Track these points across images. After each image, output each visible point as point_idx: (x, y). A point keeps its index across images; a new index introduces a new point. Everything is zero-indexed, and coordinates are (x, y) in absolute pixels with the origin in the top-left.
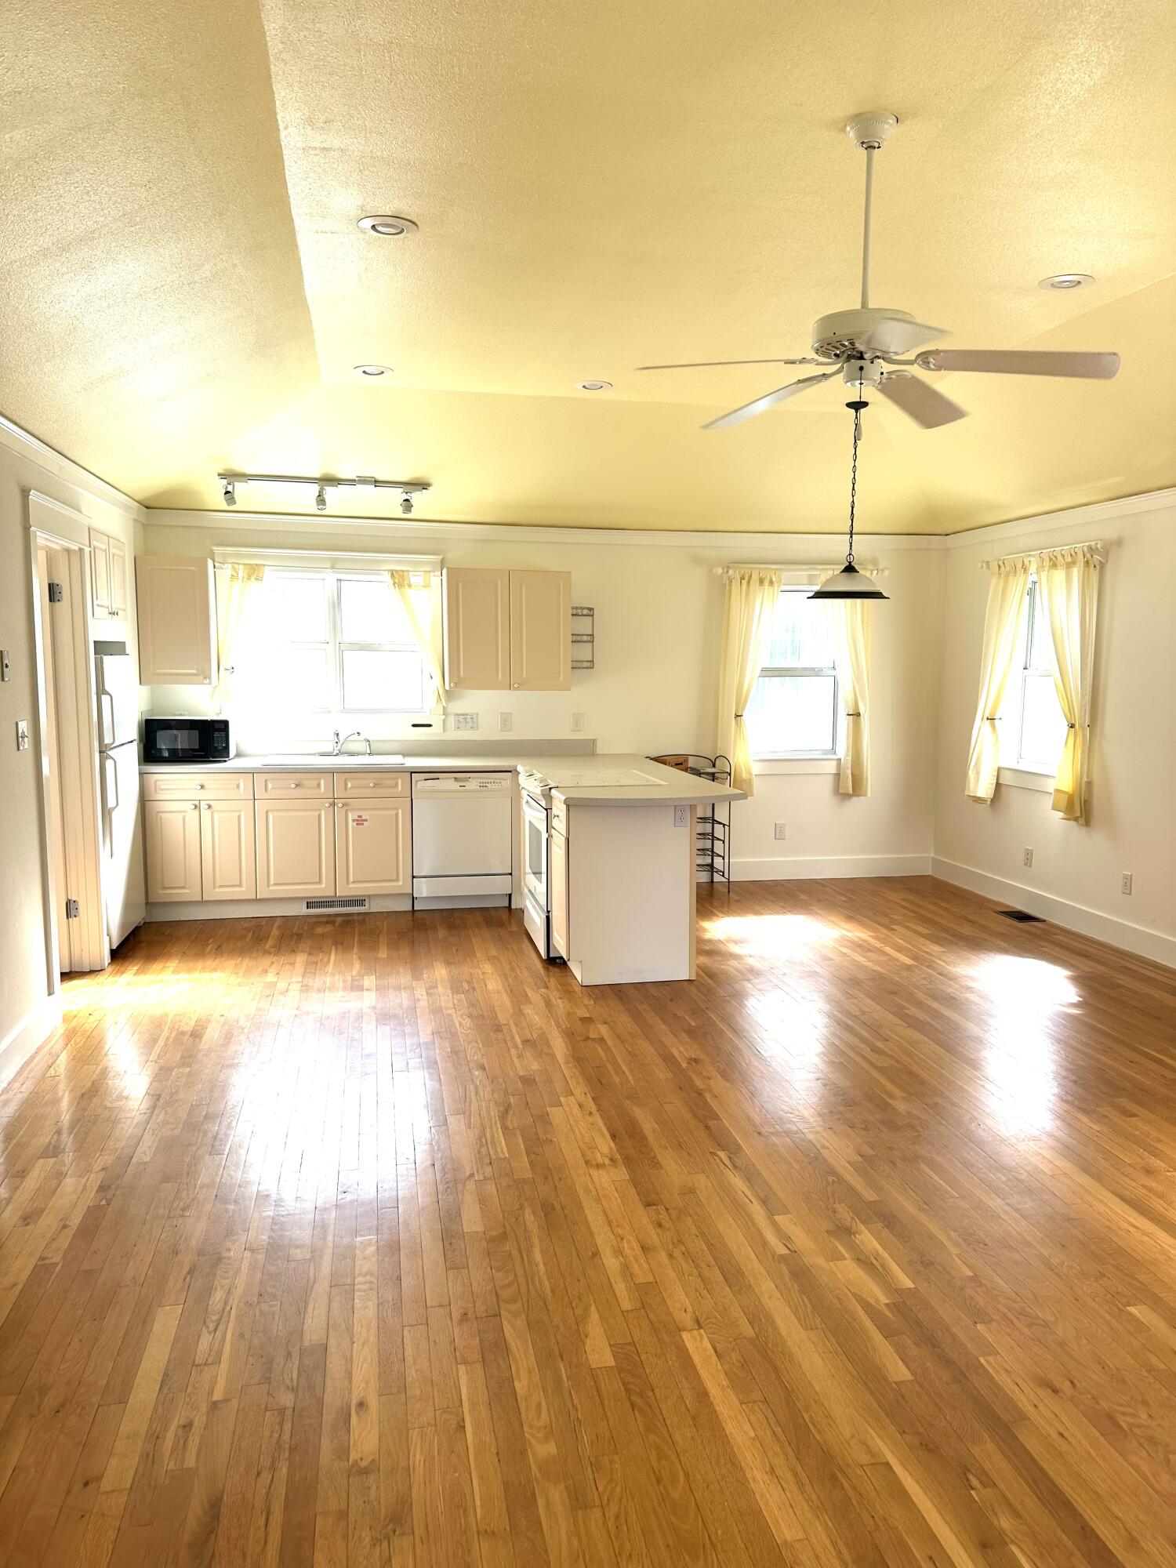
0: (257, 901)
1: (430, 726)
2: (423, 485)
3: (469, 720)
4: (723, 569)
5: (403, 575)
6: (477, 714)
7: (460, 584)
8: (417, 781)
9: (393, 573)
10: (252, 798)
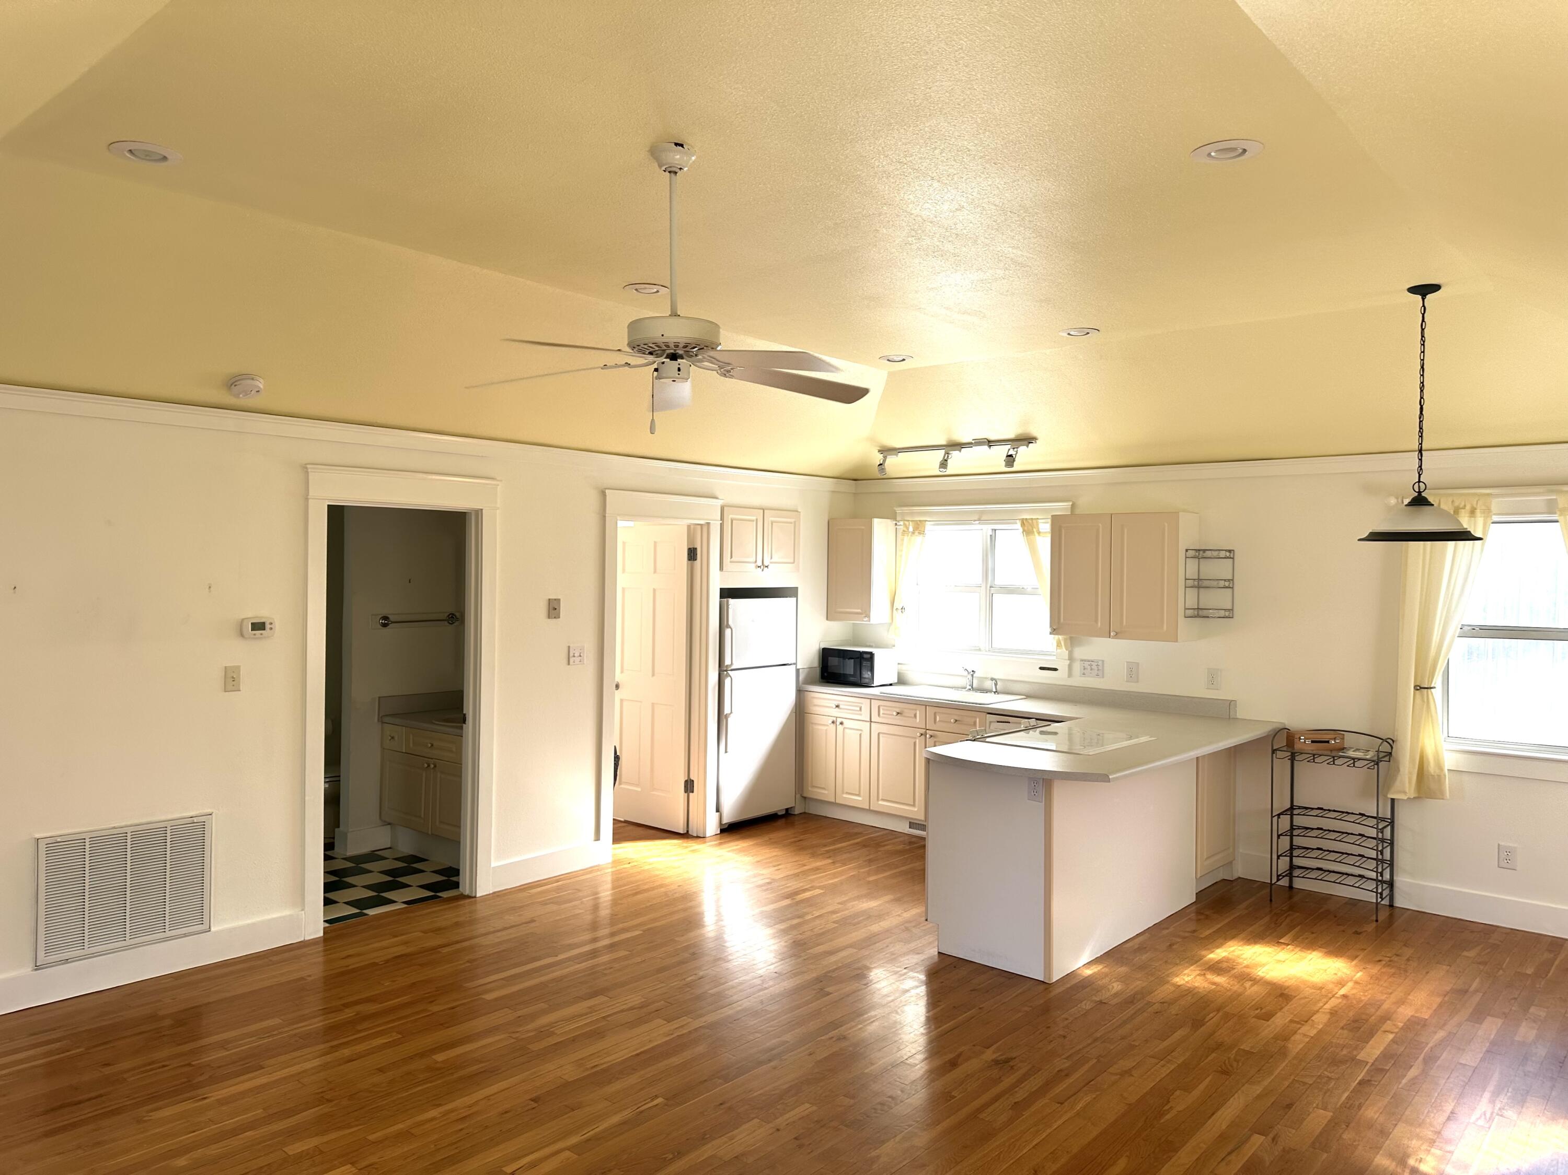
0: (869, 811)
1: (1055, 670)
2: (1027, 440)
3: (1094, 667)
4: (1397, 498)
5: (1033, 523)
6: (1103, 661)
7: (1063, 531)
8: (990, 722)
9: (1023, 522)
10: (869, 720)
